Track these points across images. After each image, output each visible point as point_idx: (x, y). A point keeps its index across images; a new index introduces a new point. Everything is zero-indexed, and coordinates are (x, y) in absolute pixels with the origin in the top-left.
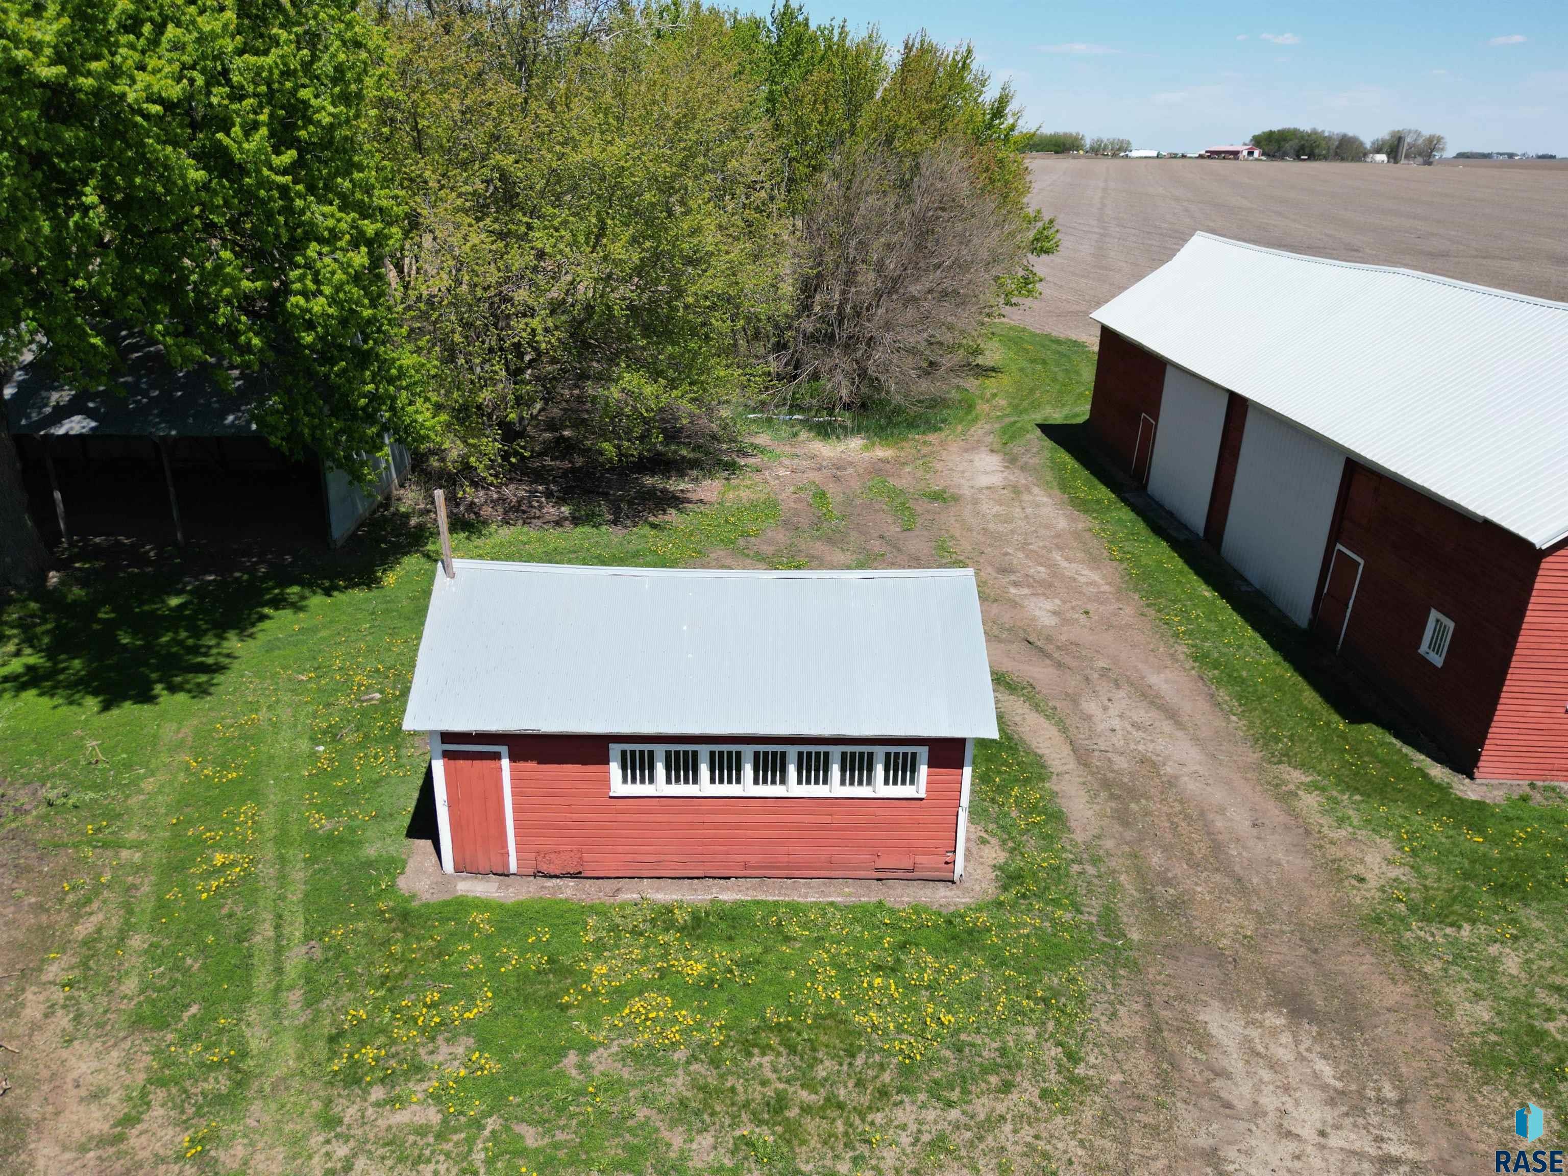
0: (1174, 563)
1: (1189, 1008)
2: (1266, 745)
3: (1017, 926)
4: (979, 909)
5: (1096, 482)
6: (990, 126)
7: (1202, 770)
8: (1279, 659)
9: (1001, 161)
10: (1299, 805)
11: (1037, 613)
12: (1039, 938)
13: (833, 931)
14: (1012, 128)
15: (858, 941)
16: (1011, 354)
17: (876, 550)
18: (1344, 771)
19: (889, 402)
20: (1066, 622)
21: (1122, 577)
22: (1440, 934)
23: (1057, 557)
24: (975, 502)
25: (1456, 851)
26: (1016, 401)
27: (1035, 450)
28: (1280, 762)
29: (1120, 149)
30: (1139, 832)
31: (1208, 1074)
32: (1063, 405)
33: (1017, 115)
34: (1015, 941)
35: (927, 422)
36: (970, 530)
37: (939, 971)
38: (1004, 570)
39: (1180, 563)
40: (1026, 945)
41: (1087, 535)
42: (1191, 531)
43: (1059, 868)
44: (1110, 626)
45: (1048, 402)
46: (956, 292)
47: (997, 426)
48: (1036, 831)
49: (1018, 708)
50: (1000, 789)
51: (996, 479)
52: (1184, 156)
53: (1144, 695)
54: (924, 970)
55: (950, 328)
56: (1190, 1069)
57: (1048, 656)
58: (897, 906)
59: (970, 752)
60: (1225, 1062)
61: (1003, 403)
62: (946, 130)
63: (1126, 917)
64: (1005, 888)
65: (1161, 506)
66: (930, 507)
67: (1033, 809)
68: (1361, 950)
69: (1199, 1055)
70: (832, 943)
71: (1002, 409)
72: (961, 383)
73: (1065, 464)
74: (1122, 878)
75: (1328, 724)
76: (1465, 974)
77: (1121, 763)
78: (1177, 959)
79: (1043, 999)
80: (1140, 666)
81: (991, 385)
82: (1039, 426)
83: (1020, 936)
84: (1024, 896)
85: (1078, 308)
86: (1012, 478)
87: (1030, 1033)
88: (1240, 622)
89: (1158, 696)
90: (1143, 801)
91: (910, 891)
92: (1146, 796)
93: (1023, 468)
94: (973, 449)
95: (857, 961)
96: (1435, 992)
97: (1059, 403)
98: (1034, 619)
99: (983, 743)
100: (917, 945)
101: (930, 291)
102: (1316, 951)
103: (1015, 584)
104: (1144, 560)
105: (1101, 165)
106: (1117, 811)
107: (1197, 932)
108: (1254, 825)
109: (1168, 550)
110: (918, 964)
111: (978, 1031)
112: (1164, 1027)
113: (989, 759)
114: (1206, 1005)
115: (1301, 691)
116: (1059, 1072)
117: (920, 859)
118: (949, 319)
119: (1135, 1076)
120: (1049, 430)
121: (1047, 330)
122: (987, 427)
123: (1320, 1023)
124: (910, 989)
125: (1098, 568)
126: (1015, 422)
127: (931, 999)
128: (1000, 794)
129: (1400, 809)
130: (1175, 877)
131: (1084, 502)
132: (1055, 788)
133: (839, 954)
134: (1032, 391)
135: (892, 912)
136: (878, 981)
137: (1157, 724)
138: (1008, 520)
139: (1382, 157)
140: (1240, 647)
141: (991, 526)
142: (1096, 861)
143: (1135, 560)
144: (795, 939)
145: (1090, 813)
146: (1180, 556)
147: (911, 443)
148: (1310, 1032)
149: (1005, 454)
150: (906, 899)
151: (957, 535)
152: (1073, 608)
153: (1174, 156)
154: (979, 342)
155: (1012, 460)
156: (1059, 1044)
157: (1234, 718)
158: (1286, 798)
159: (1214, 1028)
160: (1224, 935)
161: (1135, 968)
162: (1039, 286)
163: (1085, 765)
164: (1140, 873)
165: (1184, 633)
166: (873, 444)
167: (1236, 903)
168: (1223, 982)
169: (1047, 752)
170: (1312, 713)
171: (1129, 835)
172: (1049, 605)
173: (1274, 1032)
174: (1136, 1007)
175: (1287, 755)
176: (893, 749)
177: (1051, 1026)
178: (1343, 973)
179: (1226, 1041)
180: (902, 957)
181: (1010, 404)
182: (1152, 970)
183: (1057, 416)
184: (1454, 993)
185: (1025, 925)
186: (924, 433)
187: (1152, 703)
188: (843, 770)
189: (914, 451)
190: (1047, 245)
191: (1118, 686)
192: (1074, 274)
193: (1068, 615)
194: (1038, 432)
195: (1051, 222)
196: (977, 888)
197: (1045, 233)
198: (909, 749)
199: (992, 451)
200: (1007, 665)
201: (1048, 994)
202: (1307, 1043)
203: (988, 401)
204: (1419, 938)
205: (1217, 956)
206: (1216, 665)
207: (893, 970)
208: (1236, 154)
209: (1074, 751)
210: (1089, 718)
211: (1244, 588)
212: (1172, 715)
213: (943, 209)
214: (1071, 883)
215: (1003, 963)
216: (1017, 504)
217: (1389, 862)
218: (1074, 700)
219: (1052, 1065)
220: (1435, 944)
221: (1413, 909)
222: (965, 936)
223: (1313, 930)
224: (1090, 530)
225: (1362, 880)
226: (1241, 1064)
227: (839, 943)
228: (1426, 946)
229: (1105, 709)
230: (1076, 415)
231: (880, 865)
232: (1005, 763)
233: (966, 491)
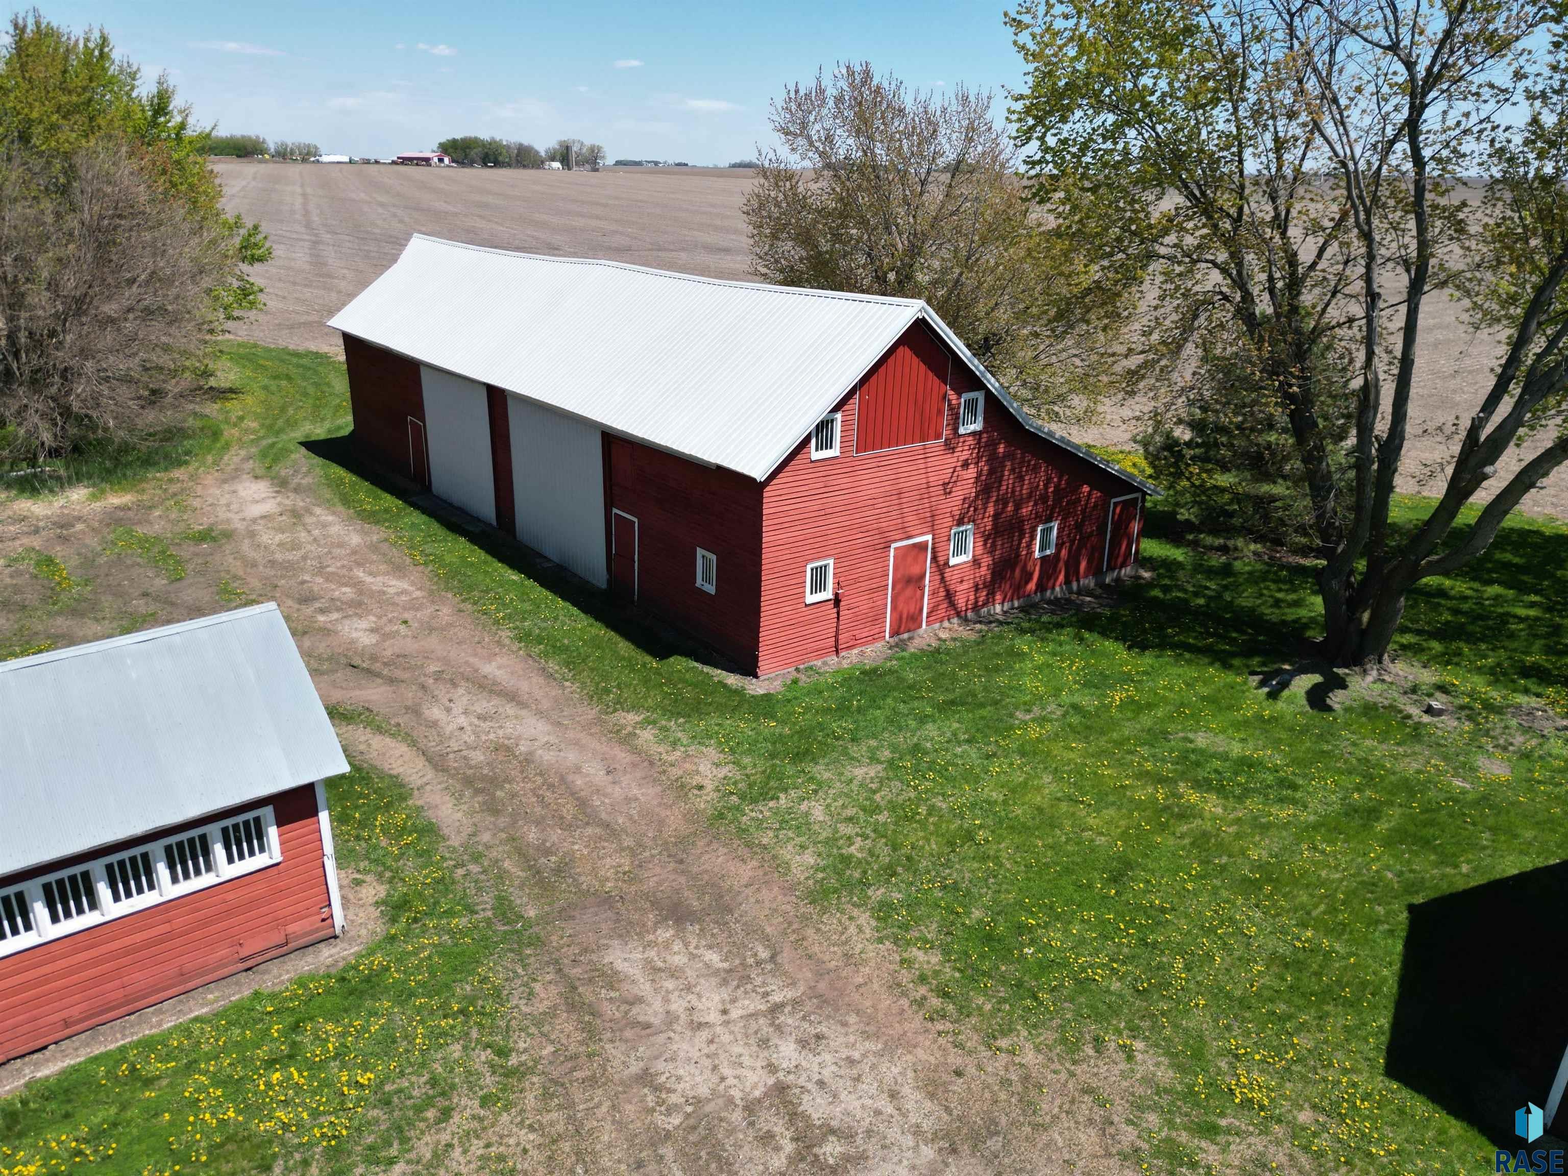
0: (477, 555)
1: (594, 957)
2: (600, 699)
3: (415, 953)
4: (371, 952)
5: (379, 492)
6: (154, 123)
7: (552, 739)
8: (592, 620)
9: (178, 162)
10: (640, 741)
11: (354, 635)
12: (441, 954)
13: (205, 1048)
14: (182, 126)
15: (239, 1045)
16: (248, 373)
17: (143, 610)
18: (667, 702)
19: (110, 441)
20: (386, 636)
21: (431, 580)
22: (765, 810)
23: (360, 573)
24: (252, 534)
25: (761, 739)
26: (268, 422)
27: (304, 469)
28: (615, 710)
29: (308, 154)
30: (511, 815)
31: (624, 1007)
32: (323, 420)
33: (185, 113)
34: (418, 968)
35: (167, 457)
36: (254, 565)
37: (343, 1035)
38: (306, 600)
39: (483, 555)
40: (429, 967)
41: (385, 547)
42: (485, 523)
43: (443, 878)
44: (431, 630)
45: (305, 419)
46: (163, 310)
47: (253, 450)
48: (411, 852)
49: (361, 735)
50: (362, 824)
51: (270, 507)
52: (377, 162)
53: (482, 687)
54: (327, 1040)
55: (167, 349)
56: (609, 1010)
57: (378, 675)
58: (277, 989)
59: (321, 795)
60: (635, 990)
61: (254, 425)
62: (99, 128)
63: (519, 899)
64: (394, 920)
65: (451, 505)
66: (197, 549)
67: (403, 831)
68: (715, 845)
69: (613, 994)
70: (207, 1062)
71: (254, 432)
72: (198, 408)
73: (341, 479)
74: (507, 864)
75: (644, 665)
76: (790, 834)
77: (478, 757)
78: (573, 918)
79: (462, 1012)
80: (471, 660)
81: (234, 407)
82: (301, 443)
83: (421, 960)
84: (416, 920)
85: (310, 318)
86: (287, 502)
87: (456, 1050)
88: (550, 596)
89: (495, 683)
90: (507, 786)
91: (289, 966)
92: (508, 780)
93: (296, 490)
94: (234, 478)
95: (244, 1067)
96: (774, 857)
97: (316, 416)
98: (353, 642)
99: (332, 783)
100: (311, 1019)
101: (130, 310)
102: (681, 862)
103: (322, 611)
104: (448, 558)
105: (293, 170)
106: (485, 803)
107: (584, 887)
108: (608, 773)
109: (468, 545)
110: (318, 1037)
111: (402, 1074)
112: (577, 983)
113: (342, 798)
114: (607, 947)
115: (616, 644)
116: (494, 1073)
117: (291, 928)
118: (164, 339)
119: (564, 1041)
120: (314, 446)
121: (282, 343)
122: (243, 453)
123: (699, 921)
124: (314, 1067)
125: (405, 576)
126: (274, 444)
127: (343, 1066)
128: (363, 829)
129: (714, 719)
130: (553, 844)
131: (373, 514)
132: (419, 803)
133: (220, 1070)
134: (283, 409)
135: (273, 996)
136: (276, 1076)
137: (501, 710)
138: (295, 546)
139: (556, 165)
140: (556, 619)
141: (279, 557)
142: (476, 858)
143: (439, 560)
144: (159, 1078)
145: (460, 815)
146: (481, 548)
147: (153, 483)
148: (693, 932)
149: (272, 479)
150: (286, 977)
151: (241, 573)
152: (390, 621)
153: (367, 162)
154: (206, 361)
155: (282, 484)
156: (488, 1046)
157: (567, 684)
158: (627, 740)
159: (620, 965)
160: (607, 879)
161: (538, 942)
162: (261, 297)
163: (443, 771)
164: (521, 852)
165: (503, 618)
166: (103, 492)
167: (611, 847)
168: (617, 921)
169: (401, 770)
170: (630, 660)
171: (503, 821)
172: (364, 624)
173: (667, 945)
174: (548, 977)
175: (618, 702)
176: (229, 822)
177: (474, 1034)
178: (706, 871)
179: (631, 971)
180: (298, 1039)
181: (262, 425)
182: (554, 938)
183: (320, 432)
184: (787, 853)
185: (423, 948)
186: (166, 469)
187: (491, 692)
188: (172, 867)
189: (158, 492)
190: (258, 252)
191: (455, 685)
192: (294, 283)
193: (387, 629)
194: (303, 450)
195: (256, 227)
196: (364, 932)
197: (252, 240)
198: (250, 816)
199: (256, 477)
200: (337, 695)
201: (464, 1004)
202: (694, 942)
203: (235, 425)
204: (752, 819)
205: (607, 901)
206: (539, 640)
207: (291, 1057)
208: (427, 160)
209: (429, 760)
210: (435, 724)
211: (546, 565)
212: (512, 697)
213: (120, 217)
214: (459, 888)
215: (412, 994)
216: (300, 528)
217: (717, 765)
218: (415, 711)
219: (485, 1069)
220: (765, 818)
221: (743, 797)
222: (364, 986)
223: (675, 844)
224: (386, 540)
225: (701, 788)
226: (648, 985)
227: (217, 1057)
228: (759, 823)
229: (448, 710)
230: (339, 428)
231: (244, 952)
232: (361, 796)
233: (240, 526)
